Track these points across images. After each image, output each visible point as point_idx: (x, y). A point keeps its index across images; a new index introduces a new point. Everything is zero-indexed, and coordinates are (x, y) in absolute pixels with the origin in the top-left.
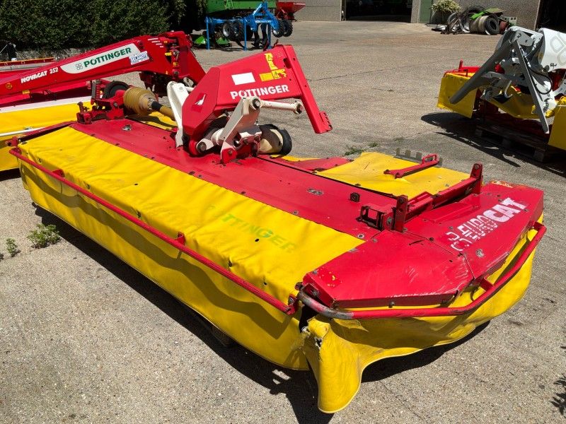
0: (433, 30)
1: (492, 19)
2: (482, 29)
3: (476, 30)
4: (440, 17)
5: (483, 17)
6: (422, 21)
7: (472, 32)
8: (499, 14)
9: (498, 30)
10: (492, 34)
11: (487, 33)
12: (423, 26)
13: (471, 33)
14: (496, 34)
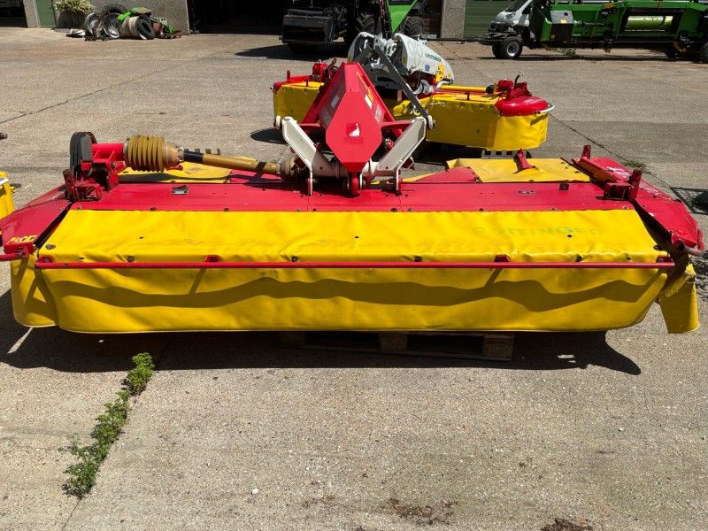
0: (68, 36)
1: (142, 20)
2: (135, 33)
3: (128, 34)
4: (70, 19)
5: (132, 19)
6: (44, 24)
7: (123, 37)
8: (148, 14)
9: (153, 34)
10: (149, 38)
11: (142, 36)
12: (49, 31)
13: (120, 38)
14: (152, 39)
